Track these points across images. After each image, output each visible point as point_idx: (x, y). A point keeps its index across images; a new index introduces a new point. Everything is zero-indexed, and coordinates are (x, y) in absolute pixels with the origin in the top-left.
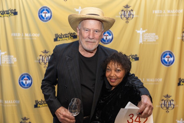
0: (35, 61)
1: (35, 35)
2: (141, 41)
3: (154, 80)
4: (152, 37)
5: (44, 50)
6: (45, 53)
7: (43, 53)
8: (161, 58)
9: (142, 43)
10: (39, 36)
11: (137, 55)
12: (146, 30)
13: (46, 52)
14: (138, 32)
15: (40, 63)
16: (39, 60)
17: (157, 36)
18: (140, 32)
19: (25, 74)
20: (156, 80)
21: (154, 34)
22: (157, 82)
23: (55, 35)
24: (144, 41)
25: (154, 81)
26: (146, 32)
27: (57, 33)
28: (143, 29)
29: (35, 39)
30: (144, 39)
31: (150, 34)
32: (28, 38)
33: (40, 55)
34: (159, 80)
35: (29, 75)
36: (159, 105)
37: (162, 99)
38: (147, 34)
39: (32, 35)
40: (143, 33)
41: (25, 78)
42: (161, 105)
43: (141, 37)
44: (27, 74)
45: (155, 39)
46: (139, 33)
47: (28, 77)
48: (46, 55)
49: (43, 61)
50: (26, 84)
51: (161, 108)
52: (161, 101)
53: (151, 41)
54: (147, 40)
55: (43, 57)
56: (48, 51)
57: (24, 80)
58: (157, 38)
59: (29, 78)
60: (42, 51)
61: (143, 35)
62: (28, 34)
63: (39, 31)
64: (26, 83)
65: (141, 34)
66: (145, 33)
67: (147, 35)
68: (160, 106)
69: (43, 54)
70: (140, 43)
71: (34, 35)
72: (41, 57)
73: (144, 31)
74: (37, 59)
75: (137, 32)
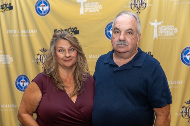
0: (33, 61)
1: (32, 31)
2: (155, 36)
3: (172, 82)
4: (169, 31)
5: (42, 49)
6: (44, 52)
7: (42, 51)
8: (182, 56)
9: (157, 38)
10: (36, 33)
11: (151, 53)
12: (162, 22)
13: (45, 50)
14: (152, 24)
15: (37, 62)
16: (37, 60)
17: (176, 29)
18: (155, 24)
19: (22, 75)
20: (175, 82)
21: (173, 26)
22: (177, 85)
23: (54, 30)
24: (160, 35)
25: (172, 84)
26: (162, 25)
27: (56, 29)
28: (159, 21)
29: (32, 35)
30: (160, 33)
31: (166, 26)
32: (25, 36)
33: (38, 54)
34: (178, 82)
35: (27, 77)
36: (179, 112)
37: (183, 106)
38: (163, 26)
39: (28, 31)
40: (158, 26)
41: (22, 80)
42: (182, 113)
43: (156, 31)
44: (24, 75)
45: (173, 33)
46: (154, 26)
47: (25, 79)
48: (45, 54)
49: (41, 61)
50: (23, 87)
51: (182, 117)
52: (182, 109)
53: (168, 35)
54: (163, 34)
55: (41, 56)
56: (46, 49)
57: (22, 82)
58: (177, 32)
59: (27, 80)
60: (40, 49)
61: (158, 28)
62: (24, 31)
63: (36, 27)
64: (23, 85)
65: (156, 26)
66: (160, 25)
67: (164, 28)
68: (180, 114)
69: (41, 53)
70: (154, 38)
71: (30, 31)
72: (39, 56)
73: (160, 23)
74: (34, 59)
75: (150, 24)
